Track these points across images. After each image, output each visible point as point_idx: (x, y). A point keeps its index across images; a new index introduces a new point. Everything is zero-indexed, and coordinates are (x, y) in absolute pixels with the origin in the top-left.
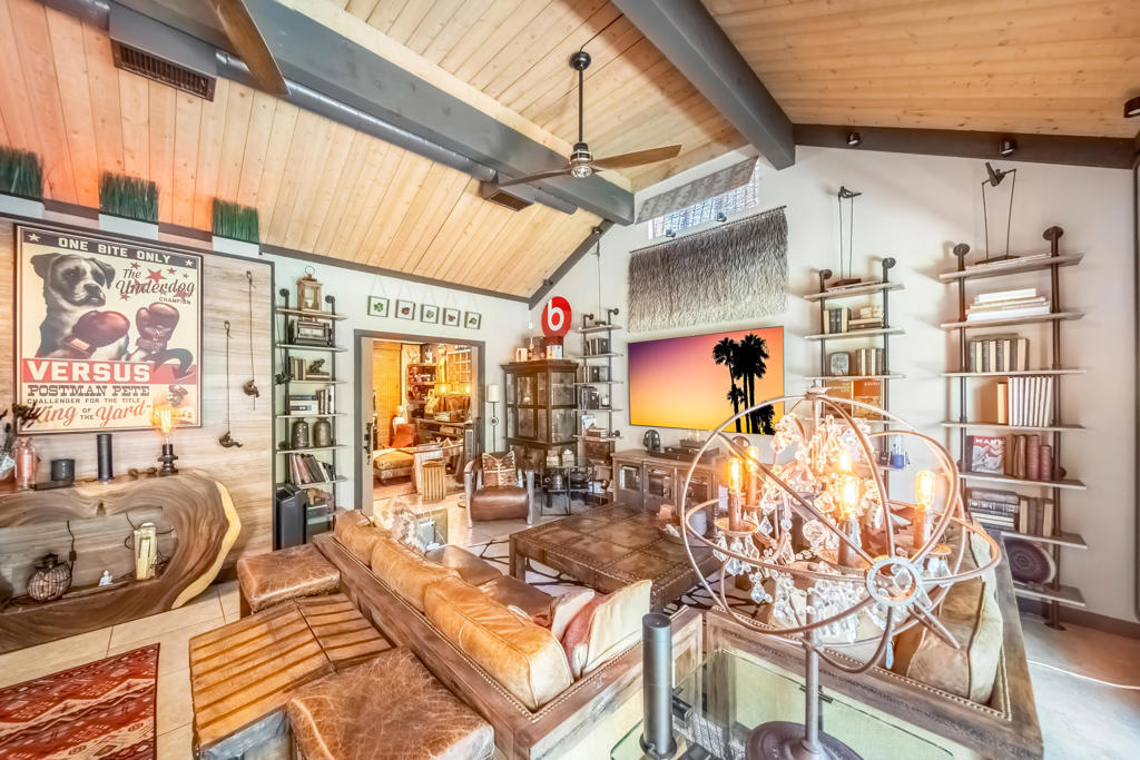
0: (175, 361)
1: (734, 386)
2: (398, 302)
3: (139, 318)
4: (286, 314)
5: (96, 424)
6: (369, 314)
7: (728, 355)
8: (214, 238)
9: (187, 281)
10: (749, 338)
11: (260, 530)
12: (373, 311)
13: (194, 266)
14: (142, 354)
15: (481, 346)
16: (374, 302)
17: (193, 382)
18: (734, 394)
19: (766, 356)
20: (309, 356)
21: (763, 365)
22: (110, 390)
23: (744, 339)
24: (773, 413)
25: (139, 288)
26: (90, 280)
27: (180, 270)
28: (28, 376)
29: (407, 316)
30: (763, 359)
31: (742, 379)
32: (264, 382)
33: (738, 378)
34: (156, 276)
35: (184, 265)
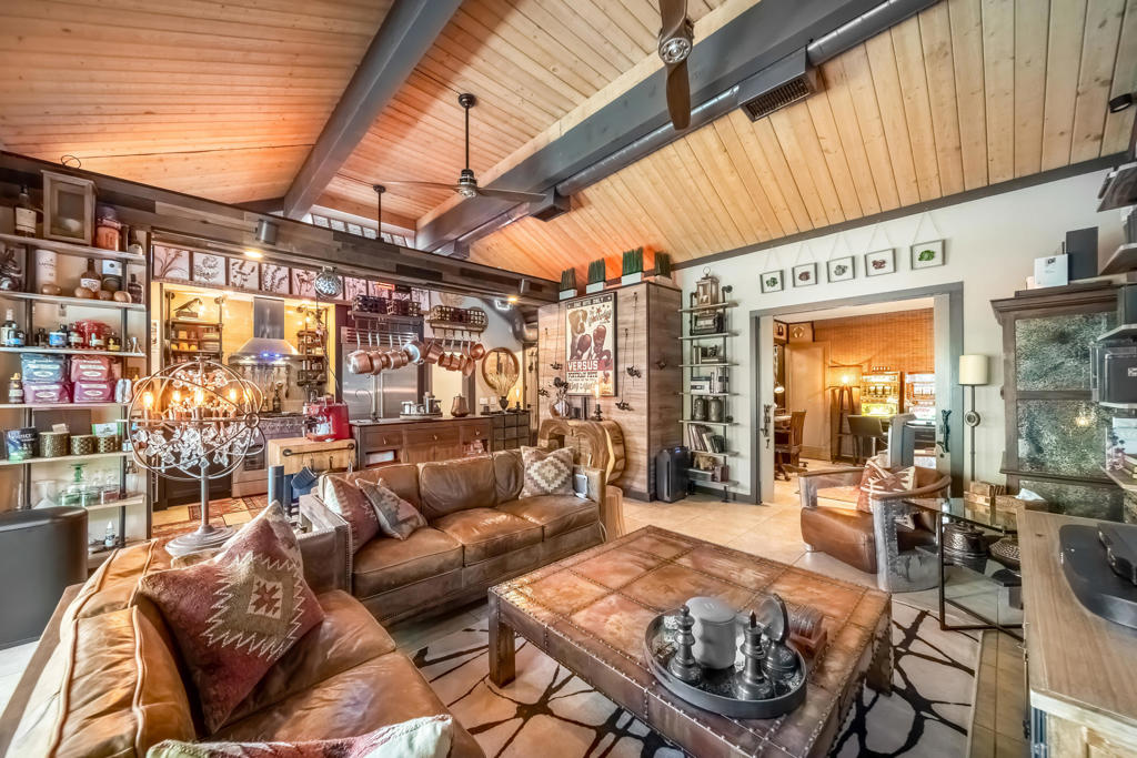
2: (793, 269)
4: (692, 312)
5: (581, 391)
6: (763, 292)
9: (608, 310)
11: (641, 471)
12: (767, 288)
16: (767, 278)
25: (594, 319)
32: (643, 367)
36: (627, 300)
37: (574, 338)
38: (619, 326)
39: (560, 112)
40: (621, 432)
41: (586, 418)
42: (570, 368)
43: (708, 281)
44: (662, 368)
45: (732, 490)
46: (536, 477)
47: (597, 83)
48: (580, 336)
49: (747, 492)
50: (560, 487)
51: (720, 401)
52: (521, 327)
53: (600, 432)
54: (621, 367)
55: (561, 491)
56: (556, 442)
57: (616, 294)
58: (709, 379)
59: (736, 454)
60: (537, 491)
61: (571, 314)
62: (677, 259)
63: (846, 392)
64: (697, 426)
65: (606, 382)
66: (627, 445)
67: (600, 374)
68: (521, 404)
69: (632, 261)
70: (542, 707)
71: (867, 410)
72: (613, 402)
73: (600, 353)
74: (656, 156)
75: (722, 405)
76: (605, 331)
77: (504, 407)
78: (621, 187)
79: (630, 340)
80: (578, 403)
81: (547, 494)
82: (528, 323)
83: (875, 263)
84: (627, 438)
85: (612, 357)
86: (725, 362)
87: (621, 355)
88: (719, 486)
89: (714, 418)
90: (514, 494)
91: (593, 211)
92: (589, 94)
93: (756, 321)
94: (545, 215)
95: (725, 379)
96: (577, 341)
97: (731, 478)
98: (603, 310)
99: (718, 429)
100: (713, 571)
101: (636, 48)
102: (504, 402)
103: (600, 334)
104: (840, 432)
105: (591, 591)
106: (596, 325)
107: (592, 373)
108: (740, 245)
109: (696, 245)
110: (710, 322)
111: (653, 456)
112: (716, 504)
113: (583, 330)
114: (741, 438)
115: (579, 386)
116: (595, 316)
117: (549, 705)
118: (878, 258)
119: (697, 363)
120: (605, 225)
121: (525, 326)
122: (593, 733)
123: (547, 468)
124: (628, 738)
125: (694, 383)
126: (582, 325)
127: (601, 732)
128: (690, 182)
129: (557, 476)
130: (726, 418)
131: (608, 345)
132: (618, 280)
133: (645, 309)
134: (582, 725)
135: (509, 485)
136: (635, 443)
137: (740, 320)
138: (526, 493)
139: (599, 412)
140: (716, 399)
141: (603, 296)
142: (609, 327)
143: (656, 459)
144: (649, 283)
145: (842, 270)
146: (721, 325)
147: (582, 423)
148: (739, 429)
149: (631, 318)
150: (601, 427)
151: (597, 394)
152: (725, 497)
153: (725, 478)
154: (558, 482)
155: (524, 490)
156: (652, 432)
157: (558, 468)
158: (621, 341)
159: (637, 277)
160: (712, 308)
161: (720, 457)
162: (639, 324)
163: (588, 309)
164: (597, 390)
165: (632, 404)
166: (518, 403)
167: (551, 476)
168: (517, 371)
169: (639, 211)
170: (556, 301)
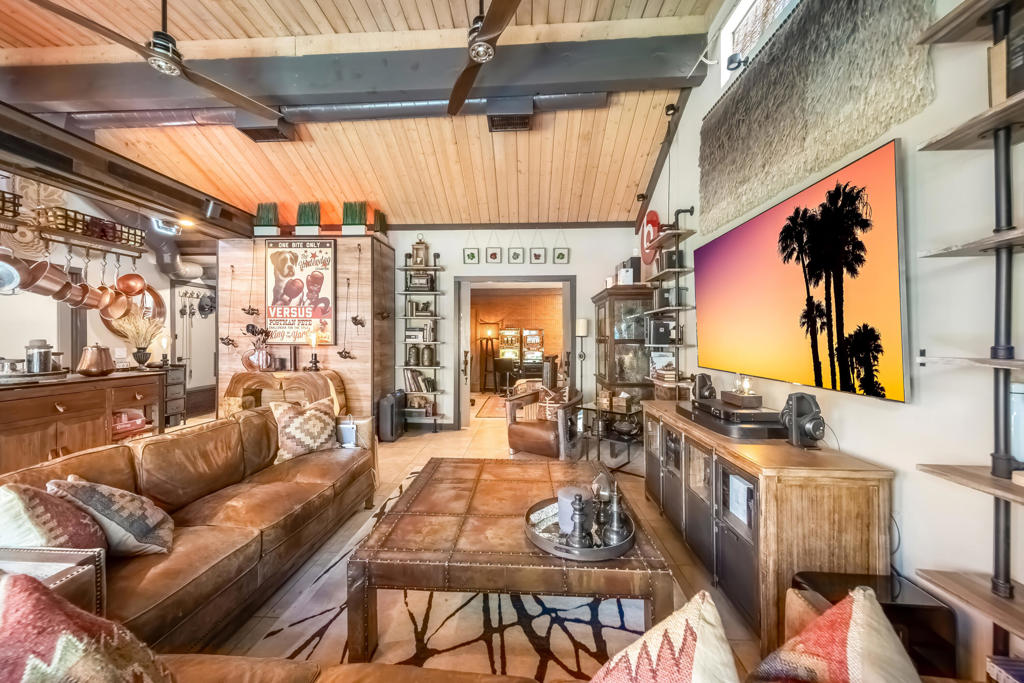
0: (322, 305)
1: (810, 299)
3: (308, 281)
4: (406, 270)
5: (290, 340)
7: (800, 241)
8: (343, 227)
9: (326, 256)
10: (833, 196)
13: (330, 247)
14: (309, 301)
15: (572, 280)
16: (468, 252)
17: (330, 317)
18: (812, 315)
19: (865, 225)
20: (422, 299)
21: (860, 246)
22: (297, 322)
23: (824, 200)
24: (879, 349)
25: (307, 264)
26: (289, 263)
27: (324, 250)
28: (269, 316)
29: (496, 260)
30: (859, 234)
31: (822, 283)
32: (367, 316)
33: (817, 283)
34: (314, 256)
35: (326, 247)
36: (349, 250)
37: (278, 281)
38: (339, 275)
39: (297, 29)
40: (342, 381)
41: (296, 369)
42: (272, 315)
43: (422, 246)
44: (383, 318)
45: (439, 421)
46: (298, 435)
47: (352, 24)
48: (287, 280)
49: (451, 421)
50: (327, 441)
51: (431, 349)
52: (173, 259)
53: (320, 382)
54: (341, 316)
55: (328, 445)
56: (252, 398)
57: (335, 241)
58: (422, 330)
59: (443, 392)
60: (300, 450)
61: (272, 256)
62: (392, 220)
63: (490, 342)
64: (412, 371)
65: (323, 330)
66: (348, 393)
67: (316, 322)
68: (169, 358)
69: (355, 212)
70: (423, 653)
71: (503, 354)
72: (333, 352)
73: (315, 301)
74: (398, 122)
75: (432, 351)
76: (322, 278)
77: (141, 362)
78: (354, 137)
79: (353, 290)
80: (285, 353)
81: (311, 451)
82: (182, 254)
83: (535, 255)
84: (347, 387)
85: (331, 305)
86: (436, 316)
87: (341, 304)
88: (430, 420)
89: (426, 363)
90: (267, 460)
91: (313, 150)
92: (338, 29)
93: (458, 284)
94: (257, 135)
95: (435, 330)
96: (283, 285)
97: (439, 412)
98: (319, 257)
99: (429, 372)
100: (511, 477)
101: (401, 16)
102: (141, 355)
103: (315, 281)
104: (486, 370)
105: (449, 522)
106: (309, 270)
107: (304, 321)
108: (447, 221)
109: (412, 212)
110: (424, 281)
111: (376, 401)
112: (428, 435)
113: (291, 272)
114: (446, 379)
115: (284, 335)
116: (308, 260)
117: (429, 646)
118: (537, 252)
119: (412, 315)
120: (324, 168)
121: (178, 257)
122: (483, 643)
123: (311, 423)
124: (508, 629)
125: (408, 333)
126: (290, 268)
127: (486, 637)
128: (421, 157)
129: (323, 429)
130: (434, 362)
131: (326, 292)
132: (338, 228)
133: (370, 262)
134: (468, 643)
135: (261, 451)
136: (357, 390)
137: (446, 283)
138: (285, 455)
139: (315, 361)
140: (428, 347)
141: (320, 241)
142: (328, 275)
143: (378, 403)
144: (373, 238)
145: (516, 256)
146: (432, 286)
147: (291, 374)
148: (445, 371)
149: (355, 268)
150: (322, 377)
151: (314, 343)
152: (436, 428)
153: (435, 414)
154: (325, 436)
155: (280, 452)
156: (375, 379)
157: (324, 421)
158: (342, 290)
159: (361, 230)
160: (423, 270)
161: (430, 396)
162: (363, 276)
163: (300, 252)
164: (313, 339)
165: (353, 353)
166: (165, 356)
167: (315, 431)
168: (161, 314)
169: (367, 167)
170: (250, 235)
